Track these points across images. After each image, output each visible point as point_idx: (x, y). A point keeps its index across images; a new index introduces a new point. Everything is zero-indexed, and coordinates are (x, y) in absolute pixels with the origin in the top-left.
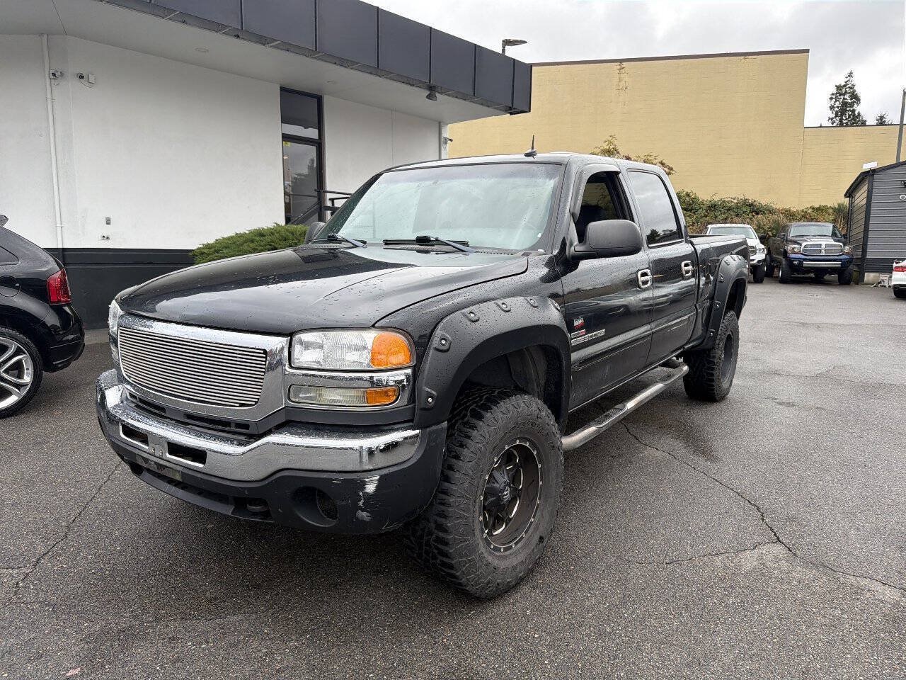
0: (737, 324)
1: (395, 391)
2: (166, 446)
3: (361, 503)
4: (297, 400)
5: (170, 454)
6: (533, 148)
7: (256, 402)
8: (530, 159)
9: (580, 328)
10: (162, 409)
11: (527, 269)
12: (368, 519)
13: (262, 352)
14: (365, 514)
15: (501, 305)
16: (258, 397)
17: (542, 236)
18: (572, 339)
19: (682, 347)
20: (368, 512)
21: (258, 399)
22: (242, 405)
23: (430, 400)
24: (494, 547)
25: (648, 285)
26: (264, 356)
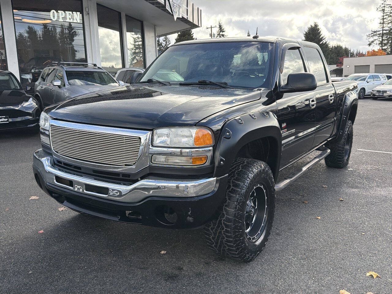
0: (352, 128)
1: (205, 158)
2: (84, 186)
3: (189, 213)
4: (155, 163)
5: (86, 190)
6: (257, 34)
7: (134, 164)
8: (255, 40)
9: (285, 128)
10: (79, 168)
11: (261, 98)
12: (192, 221)
13: (138, 138)
14: (191, 218)
15: (252, 115)
16: (136, 161)
17: (265, 81)
18: (282, 133)
19: (326, 140)
20: (192, 217)
21: (136, 162)
22: (126, 165)
23: (222, 163)
24: (249, 237)
25: (315, 106)
26: (139, 140)
